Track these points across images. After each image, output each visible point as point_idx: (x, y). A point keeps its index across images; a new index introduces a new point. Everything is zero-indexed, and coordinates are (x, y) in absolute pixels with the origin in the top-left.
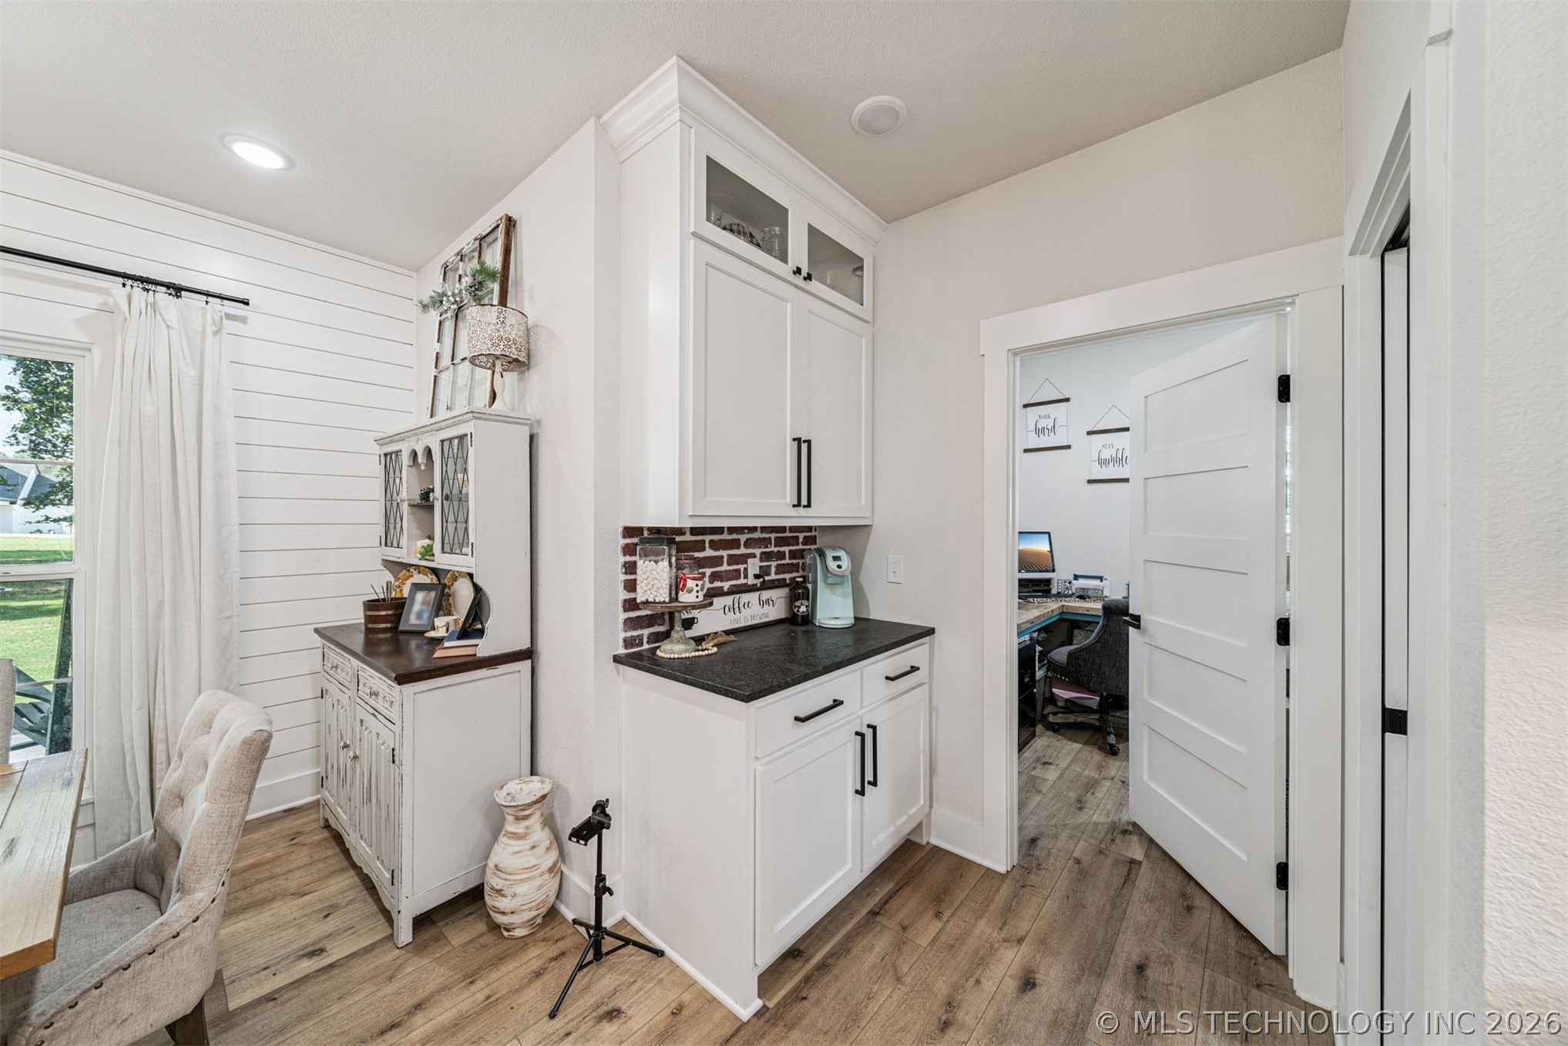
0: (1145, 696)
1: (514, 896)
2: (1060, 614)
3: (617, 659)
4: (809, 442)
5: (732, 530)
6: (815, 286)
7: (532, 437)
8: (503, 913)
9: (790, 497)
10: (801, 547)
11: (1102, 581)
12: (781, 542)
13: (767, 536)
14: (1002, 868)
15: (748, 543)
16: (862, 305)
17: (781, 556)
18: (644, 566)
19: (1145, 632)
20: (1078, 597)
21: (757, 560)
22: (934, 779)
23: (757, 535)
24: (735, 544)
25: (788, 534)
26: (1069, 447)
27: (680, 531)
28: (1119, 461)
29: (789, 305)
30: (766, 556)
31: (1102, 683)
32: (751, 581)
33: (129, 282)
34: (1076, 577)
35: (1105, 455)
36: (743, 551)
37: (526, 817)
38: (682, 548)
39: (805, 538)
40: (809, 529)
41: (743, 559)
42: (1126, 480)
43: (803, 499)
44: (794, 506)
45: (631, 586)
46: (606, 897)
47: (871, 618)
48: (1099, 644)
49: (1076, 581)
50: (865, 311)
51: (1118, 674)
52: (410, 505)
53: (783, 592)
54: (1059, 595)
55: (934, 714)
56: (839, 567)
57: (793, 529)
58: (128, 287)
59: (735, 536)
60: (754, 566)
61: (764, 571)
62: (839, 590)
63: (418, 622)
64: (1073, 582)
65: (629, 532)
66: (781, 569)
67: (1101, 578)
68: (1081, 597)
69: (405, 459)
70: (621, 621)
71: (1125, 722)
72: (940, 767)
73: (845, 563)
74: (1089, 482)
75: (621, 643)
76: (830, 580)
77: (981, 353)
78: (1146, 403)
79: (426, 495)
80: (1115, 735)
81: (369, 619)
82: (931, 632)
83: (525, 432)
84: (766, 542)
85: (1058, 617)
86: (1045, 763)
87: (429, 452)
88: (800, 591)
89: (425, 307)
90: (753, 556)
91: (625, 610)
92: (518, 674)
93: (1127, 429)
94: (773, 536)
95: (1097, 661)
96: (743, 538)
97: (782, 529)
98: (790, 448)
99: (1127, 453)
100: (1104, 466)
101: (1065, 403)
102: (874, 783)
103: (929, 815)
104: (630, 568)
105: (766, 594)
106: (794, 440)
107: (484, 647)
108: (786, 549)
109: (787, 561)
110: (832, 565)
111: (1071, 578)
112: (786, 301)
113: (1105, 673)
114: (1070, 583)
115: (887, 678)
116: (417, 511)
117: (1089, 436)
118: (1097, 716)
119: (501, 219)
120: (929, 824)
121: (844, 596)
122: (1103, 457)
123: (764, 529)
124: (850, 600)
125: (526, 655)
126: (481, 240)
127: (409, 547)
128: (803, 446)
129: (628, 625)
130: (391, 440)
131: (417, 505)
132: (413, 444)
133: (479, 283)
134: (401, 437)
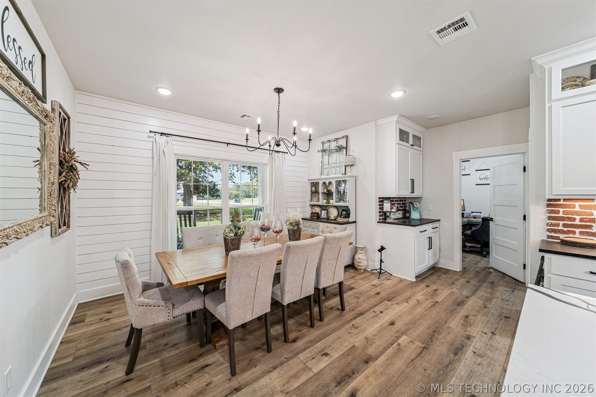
0: (494, 236)
1: (363, 263)
2: (468, 222)
3: (378, 222)
4: (414, 180)
6: (415, 147)
7: (356, 179)
8: (361, 266)
9: (410, 191)
10: (403, 202)
11: (481, 213)
12: (401, 201)
13: (398, 199)
14: (458, 270)
15: (395, 201)
16: (420, 147)
17: (400, 204)
18: (384, 204)
19: (494, 222)
20: (473, 218)
21: (397, 204)
22: (440, 253)
23: (397, 199)
25: (401, 199)
26: (470, 174)
28: (486, 178)
29: (410, 152)
31: (481, 239)
33: (284, 153)
34: (472, 212)
35: (482, 177)
36: (394, 202)
37: (363, 250)
39: (404, 200)
40: (405, 198)
42: (489, 184)
44: (411, 193)
45: (380, 208)
46: (382, 263)
47: (422, 218)
48: (481, 229)
49: (472, 214)
50: (421, 149)
51: (486, 236)
52: (322, 193)
53: (403, 212)
54: (466, 217)
55: (440, 239)
56: (417, 206)
58: (284, 154)
59: (393, 199)
61: (398, 207)
62: (416, 211)
63: (324, 217)
64: (471, 214)
65: (380, 198)
67: (480, 213)
68: (474, 218)
69: (321, 184)
70: (378, 215)
71: (489, 250)
72: (442, 250)
74: (476, 185)
75: (378, 219)
76: (415, 209)
77: (453, 159)
78: (494, 169)
79: (330, 191)
80: (485, 252)
81: (312, 216)
82: (439, 220)
84: (397, 201)
85: (467, 223)
86: (465, 258)
87: (330, 183)
88: (406, 212)
89: (319, 151)
90: (396, 204)
91: (379, 213)
92: (355, 224)
93: (489, 169)
94: (399, 199)
95: (480, 233)
96: (394, 200)
98: (410, 182)
99: (489, 176)
100: (481, 180)
101: (468, 162)
102: (431, 248)
103: (439, 260)
104: (381, 204)
105: (399, 212)
106: (411, 179)
107: (350, 220)
108: (401, 202)
109: (401, 205)
110: (416, 206)
111: (471, 213)
112: (409, 151)
113: (482, 236)
114: (470, 214)
115: (432, 228)
116: (323, 194)
117: (476, 172)
118: (480, 249)
119: (345, 136)
120: (439, 263)
121: (418, 213)
122: (481, 177)
124: (419, 213)
125: (355, 222)
126: (337, 139)
127: (322, 201)
128: (413, 180)
129: (380, 216)
130: (315, 180)
131: (323, 193)
132: (324, 181)
133: (340, 149)
134: (319, 179)
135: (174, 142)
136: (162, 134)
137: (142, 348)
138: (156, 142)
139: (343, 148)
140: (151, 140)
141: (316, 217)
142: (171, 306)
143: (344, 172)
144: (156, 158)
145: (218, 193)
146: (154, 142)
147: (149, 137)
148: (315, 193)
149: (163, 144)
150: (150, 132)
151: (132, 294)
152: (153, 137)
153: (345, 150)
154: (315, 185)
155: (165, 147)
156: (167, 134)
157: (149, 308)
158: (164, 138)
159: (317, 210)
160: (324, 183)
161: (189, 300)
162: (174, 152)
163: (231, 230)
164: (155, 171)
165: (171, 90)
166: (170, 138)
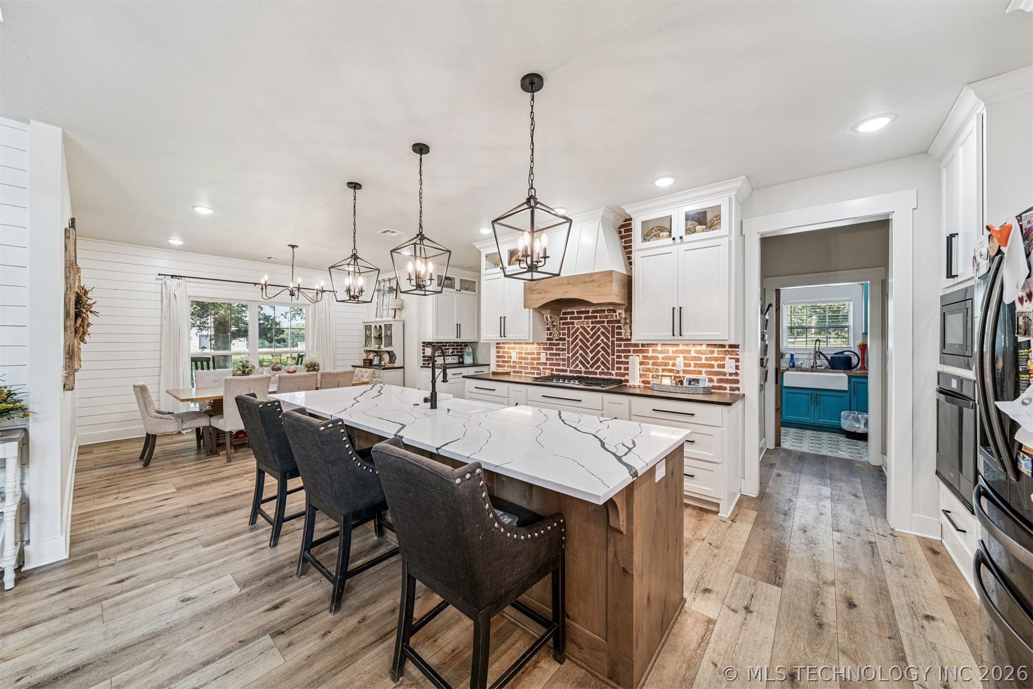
3: (420, 367)
4: (460, 324)
5: (445, 343)
7: (403, 325)
9: (456, 336)
10: (463, 347)
16: (475, 292)
18: (426, 349)
21: (451, 349)
24: (446, 346)
27: (433, 343)
29: (455, 297)
30: (453, 349)
32: (450, 354)
36: (448, 347)
38: (433, 346)
40: (466, 343)
41: (448, 349)
43: (458, 336)
44: (457, 338)
45: (424, 353)
53: (458, 357)
57: (461, 343)
60: (450, 351)
61: (453, 352)
63: (377, 363)
65: (423, 343)
66: (457, 352)
69: (373, 328)
70: (422, 359)
73: (471, 350)
75: (422, 363)
76: (468, 354)
79: (380, 335)
81: (366, 363)
83: (402, 323)
87: (380, 326)
88: (461, 356)
91: (423, 357)
92: (402, 370)
94: (455, 344)
97: (458, 343)
98: (456, 326)
104: (424, 350)
105: (453, 357)
106: (456, 324)
107: (395, 365)
108: (459, 347)
109: (458, 350)
110: (469, 351)
115: (475, 372)
116: (375, 339)
121: (471, 357)
123: (453, 343)
125: (403, 368)
126: (390, 280)
127: (374, 346)
128: (458, 326)
129: (424, 360)
130: (368, 322)
131: (375, 337)
132: (375, 324)
133: (391, 290)
134: (372, 322)
135: (188, 284)
136: (172, 276)
137: (155, 459)
138: (165, 284)
139: (394, 290)
140: (160, 282)
141: (368, 363)
142: (180, 420)
143: (393, 316)
144: (165, 302)
145: (282, 336)
146: (164, 285)
147: (157, 279)
148: (368, 338)
149: (174, 287)
150: (159, 275)
151: (149, 410)
152: (162, 280)
153: (395, 292)
154: (368, 328)
155: (175, 291)
156: (179, 276)
157: (162, 419)
158: (175, 281)
159: (371, 356)
160: (376, 326)
161: (196, 419)
162: (188, 294)
163: (240, 369)
164: (164, 314)
165: (183, 241)
166: (182, 281)
